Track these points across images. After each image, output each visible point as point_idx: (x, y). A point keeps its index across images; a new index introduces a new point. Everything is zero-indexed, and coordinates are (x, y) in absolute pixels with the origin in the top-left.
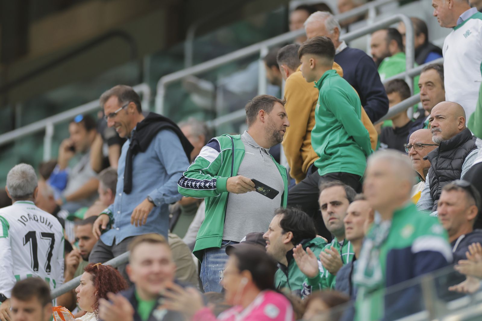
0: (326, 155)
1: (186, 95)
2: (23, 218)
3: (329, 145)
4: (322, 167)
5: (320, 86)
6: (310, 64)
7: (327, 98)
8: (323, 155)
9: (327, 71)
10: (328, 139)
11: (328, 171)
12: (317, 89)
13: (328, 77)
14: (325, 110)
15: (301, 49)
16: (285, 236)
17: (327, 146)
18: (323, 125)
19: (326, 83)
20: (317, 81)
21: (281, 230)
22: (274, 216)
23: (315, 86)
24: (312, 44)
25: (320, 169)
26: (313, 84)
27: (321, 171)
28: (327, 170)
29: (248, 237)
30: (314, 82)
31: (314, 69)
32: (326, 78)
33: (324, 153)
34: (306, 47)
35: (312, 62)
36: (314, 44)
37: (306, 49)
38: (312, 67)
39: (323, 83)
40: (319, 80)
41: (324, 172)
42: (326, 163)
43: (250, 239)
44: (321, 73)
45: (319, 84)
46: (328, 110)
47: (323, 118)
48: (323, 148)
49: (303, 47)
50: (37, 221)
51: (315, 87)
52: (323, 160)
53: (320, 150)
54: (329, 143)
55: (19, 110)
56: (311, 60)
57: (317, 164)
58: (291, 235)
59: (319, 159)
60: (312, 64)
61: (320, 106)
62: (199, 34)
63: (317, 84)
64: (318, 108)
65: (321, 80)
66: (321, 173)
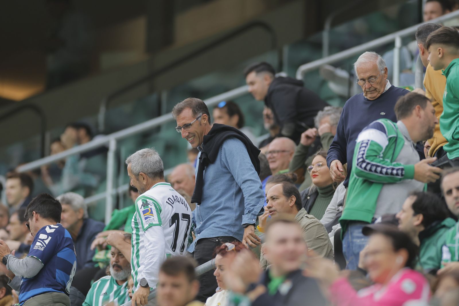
0: (454, 140)
1: (324, 83)
2: (170, 200)
3: (457, 131)
4: (451, 152)
5: (447, 74)
6: (438, 53)
7: (453, 85)
8: (452, 140)
9: (454, 60)
10: (455, 125)
11: (456, 155)
12: (444, 77)
13: (455, 65)
14: (452, 97)
15: (429, 39)
16: (415, 218)
17: (454, 131)
18: (451, 111)
19: (453, 71)
20: (444, 69)
21: (411, 212)
22: (406, 198)
23: (443, 73)
24: (440, 34)
25: (449, 153)
26: (441, 72)
27: (450, 154)
28: (454, 154)
29: (383, 218)
30: (442, 70)
31: (442, 57)
32: (453, 66)
33: (451, 138)
34: (434, 37)
35: (441, 51)
36: (442, 34)
37: (433, 39)
38: (440, 56)
39: (450, 71)
40: (447, 68)
41: (452, 157)
42: (454, 147)
43: (386, 219)
44: (448, 62)
45: (446, 72)
46: (455, 97)
47: (451, 105)
48: (450, 134)
49: (431, 37)
50: (179, 202)
51: (442, 75)
52: (451, 145)
53: (448, 135)
54: (456, 129)
55: (164, 96)
56: (440, 50)
57: (445, 148)
58: (421, 217)
59: (448, 144)
60: (440, 53)
61: (447, 93)
62: (334, 24)
63: (444, 72)
64: (446, 95)
65: (449, 68)
66: (450, 157)
